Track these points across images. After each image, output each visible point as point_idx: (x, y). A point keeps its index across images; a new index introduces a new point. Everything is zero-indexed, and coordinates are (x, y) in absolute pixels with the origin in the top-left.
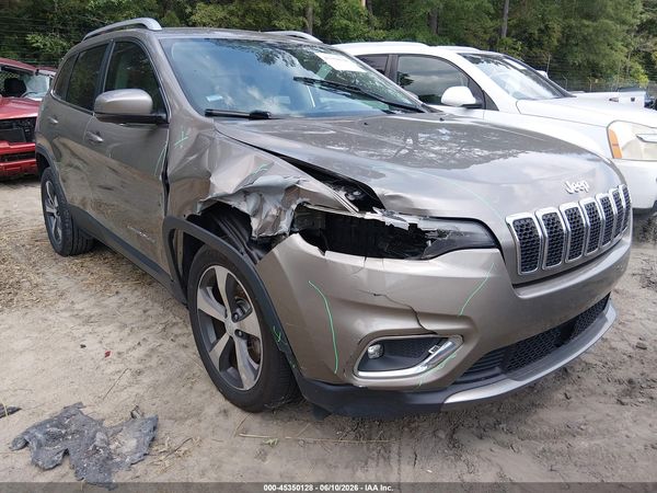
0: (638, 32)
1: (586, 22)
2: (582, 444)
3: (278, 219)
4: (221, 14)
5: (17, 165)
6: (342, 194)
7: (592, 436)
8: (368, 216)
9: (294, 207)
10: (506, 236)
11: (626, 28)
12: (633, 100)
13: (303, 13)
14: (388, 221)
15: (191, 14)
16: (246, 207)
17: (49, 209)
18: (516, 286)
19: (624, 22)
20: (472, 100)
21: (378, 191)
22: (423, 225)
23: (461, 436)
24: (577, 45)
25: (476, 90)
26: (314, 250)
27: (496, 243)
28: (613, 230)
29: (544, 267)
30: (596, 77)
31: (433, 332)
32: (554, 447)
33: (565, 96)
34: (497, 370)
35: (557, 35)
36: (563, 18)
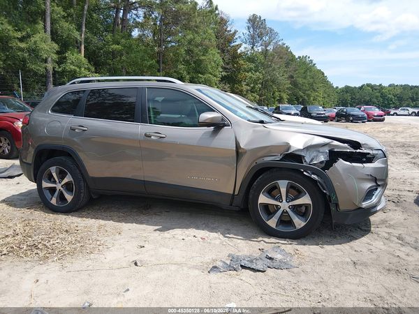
6: (346, 145)
8: (358, 151)
9: (327, 151)
26: (348, 163)
31: (379, 185)
36: (189, 73)
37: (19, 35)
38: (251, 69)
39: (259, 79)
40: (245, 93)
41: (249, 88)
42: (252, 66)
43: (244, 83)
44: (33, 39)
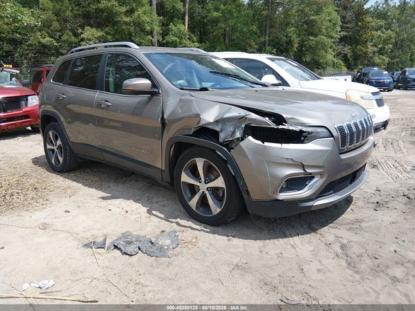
0: (340, 42)
1: (311, 38)
2: (364, 225)
3: (234, 132)
4: (100, 34)
5: (12, 124)
6: (267, 119)
7: (368, 222)
8: (281, 127)
9: (243, 126)
10: (335, 133)
11: (333, 40)
12: (346, 80)
13: (151, 33)
14: (291, 128)
15: (82, 33)
16: (217, 129)
17: (49, 147)
18: (340, 154)
19: (332, 37)
20: (276, 82)
21: (285, 116)
22: (304, 129)
23: (313, 226)
24: (307, 50)
25: (278, 76)
26: (259, 142)
27: (332, 136)
28: (361, 137)
29: (348, 146)
30: (319, 68)
31: (310, 174)
32: (354, 227)
33: (319, 78)
34: (332, 192)
35: (296, 45)
36: (299, 36)
37: (124, 9)
38: (381, 27)
39: (390, 38)
40: (371, 55)
41: (376, 49)
42: (382, 23)
43: (369, 44)
44: (136, 13)
